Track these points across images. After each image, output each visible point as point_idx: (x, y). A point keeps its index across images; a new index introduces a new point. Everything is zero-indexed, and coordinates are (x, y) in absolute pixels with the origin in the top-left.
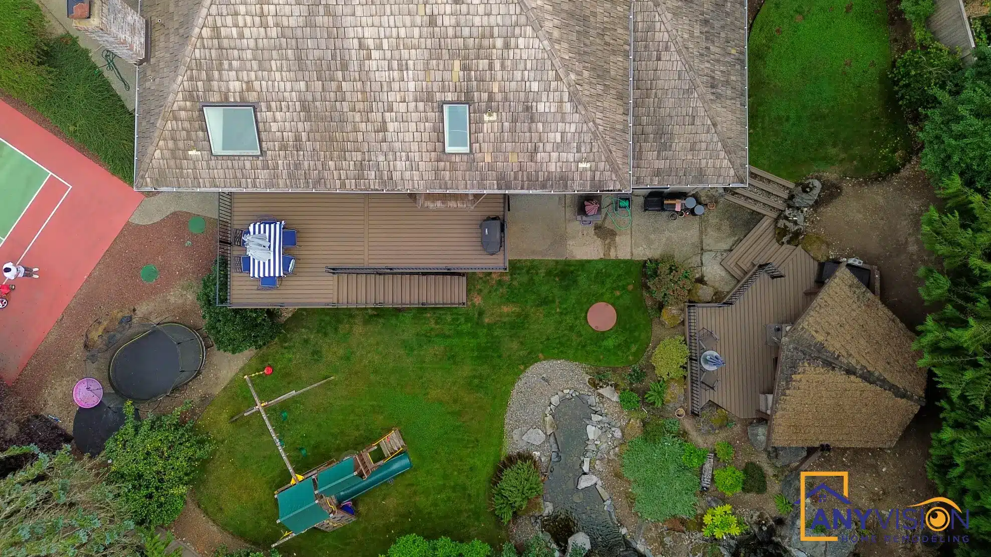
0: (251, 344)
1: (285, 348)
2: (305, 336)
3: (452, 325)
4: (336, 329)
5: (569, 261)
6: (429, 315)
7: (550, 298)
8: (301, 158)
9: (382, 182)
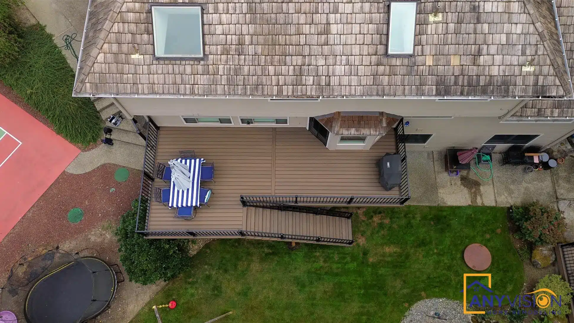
0: (161, 275)
1: (189, 283)
2: (207, 272)
3: (339, 263)
4: (236, 266)
5: (442, 207)
6: (318, 254)
7: (428, 240)
8: (242, 62)
9: (319, 88)
